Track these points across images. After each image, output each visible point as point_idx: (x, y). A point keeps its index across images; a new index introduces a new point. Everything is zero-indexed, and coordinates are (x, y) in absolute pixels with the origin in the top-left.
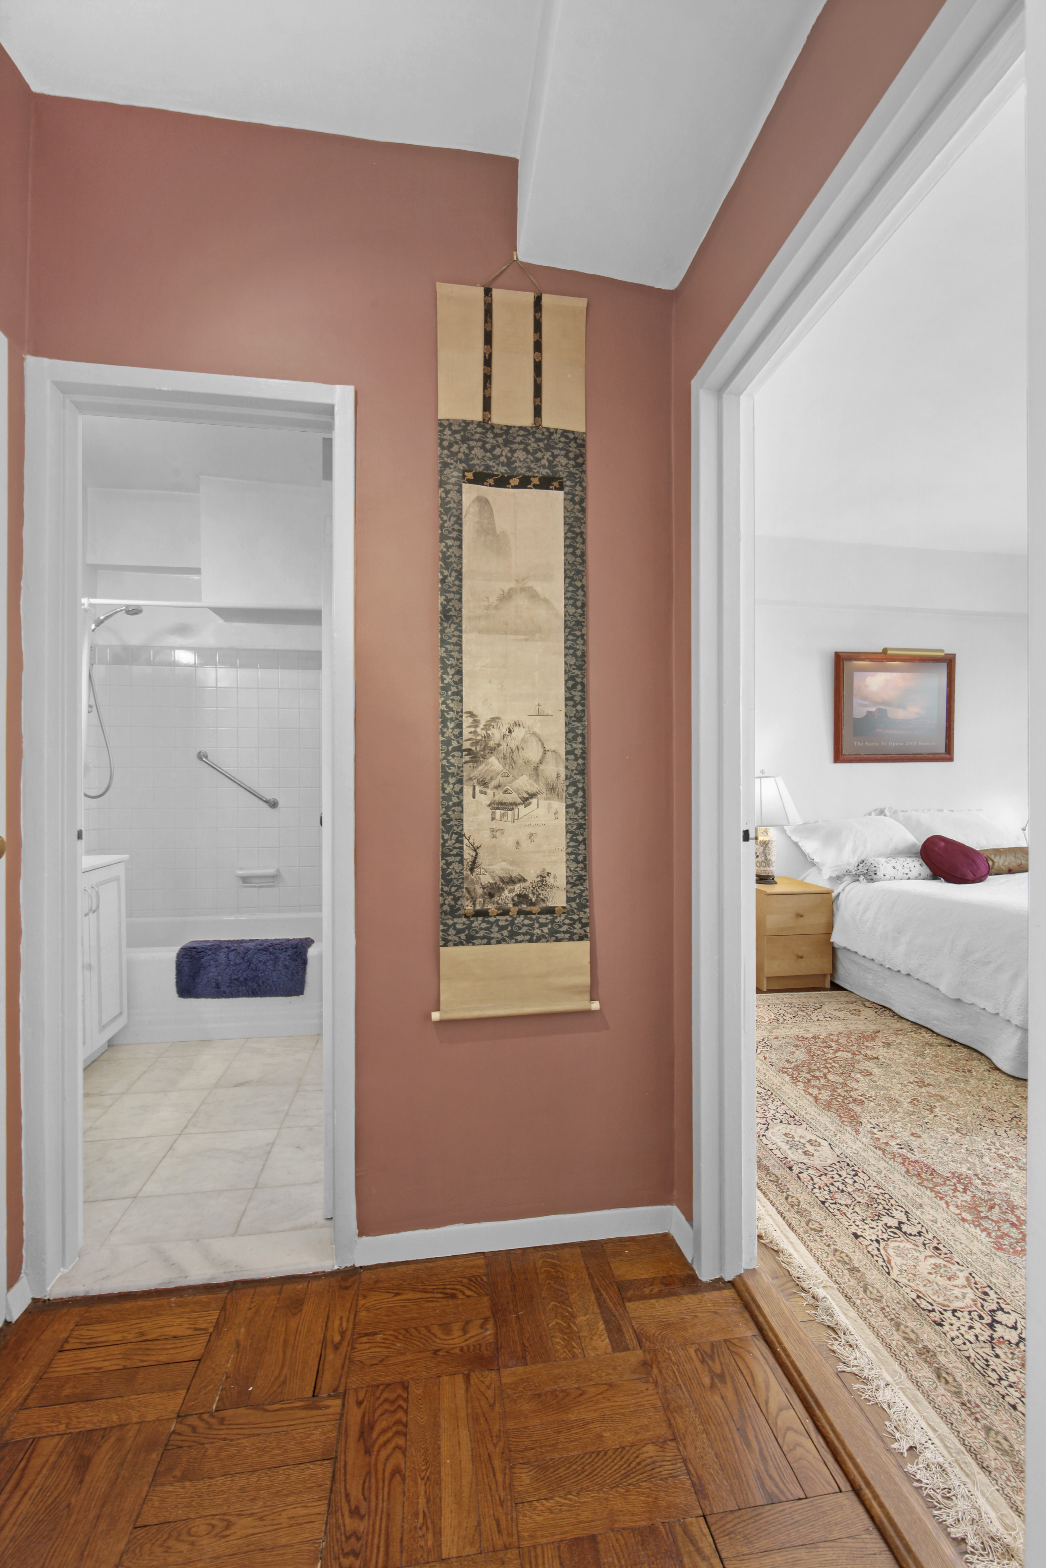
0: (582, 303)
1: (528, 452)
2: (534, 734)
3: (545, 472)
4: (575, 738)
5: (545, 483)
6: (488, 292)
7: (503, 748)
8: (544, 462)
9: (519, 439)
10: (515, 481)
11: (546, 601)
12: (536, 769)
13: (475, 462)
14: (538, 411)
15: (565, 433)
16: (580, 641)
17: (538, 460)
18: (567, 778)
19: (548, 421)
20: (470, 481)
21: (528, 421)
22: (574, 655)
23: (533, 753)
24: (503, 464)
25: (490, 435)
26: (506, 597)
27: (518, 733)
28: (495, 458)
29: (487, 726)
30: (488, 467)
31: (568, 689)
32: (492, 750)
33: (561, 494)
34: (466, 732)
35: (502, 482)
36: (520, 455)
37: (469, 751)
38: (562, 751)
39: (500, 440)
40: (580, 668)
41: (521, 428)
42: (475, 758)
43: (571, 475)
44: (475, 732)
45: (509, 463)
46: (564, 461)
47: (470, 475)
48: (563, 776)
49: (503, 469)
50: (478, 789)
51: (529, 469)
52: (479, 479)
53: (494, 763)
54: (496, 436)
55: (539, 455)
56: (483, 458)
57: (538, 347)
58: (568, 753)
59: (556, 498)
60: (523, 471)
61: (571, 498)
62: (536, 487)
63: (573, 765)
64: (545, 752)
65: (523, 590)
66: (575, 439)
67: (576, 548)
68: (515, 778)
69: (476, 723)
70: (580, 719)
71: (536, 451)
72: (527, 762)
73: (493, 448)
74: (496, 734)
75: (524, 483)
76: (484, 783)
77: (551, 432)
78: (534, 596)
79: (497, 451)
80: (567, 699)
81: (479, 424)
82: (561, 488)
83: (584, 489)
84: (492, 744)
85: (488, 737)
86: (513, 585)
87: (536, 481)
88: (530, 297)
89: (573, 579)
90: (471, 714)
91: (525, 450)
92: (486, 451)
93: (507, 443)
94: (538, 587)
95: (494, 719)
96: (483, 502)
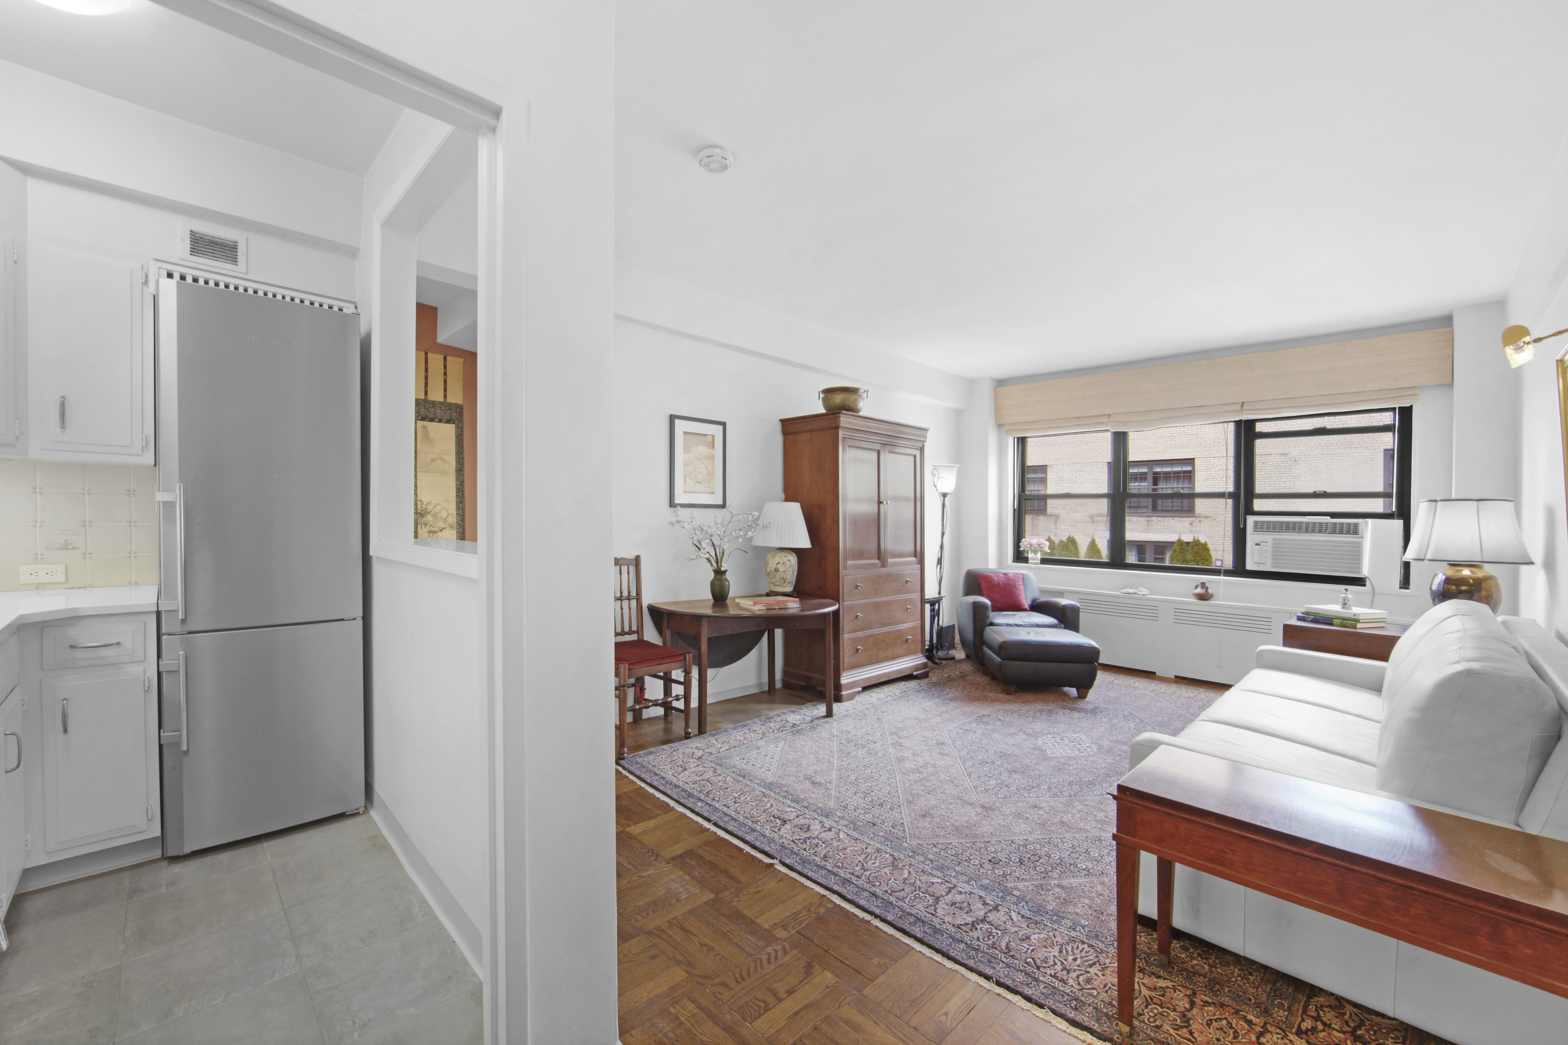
0: (462, 360)
1: (442, 410)
2: (444, 508)
3: (448, 418)
4: (459, 509)
5: (448, 422)
6: (426, 354)
7: (432, 512)
8: (448, 414)
9: (438, 406)
10: (437, 420)
11: (449, 462)
12: (445, 519)
13: (422, 413)
14: (445, 397)
15: (455, 404)
16: (461, 476)
17: (446, 413)
18: (457, 522)
19: (449, 400)
20: (420, 420)
21: (442, 399)
22: (459, 481)
23: (444, 514)
24: (432, 414)
25: (427, 404)
26: (433, 460)
27: (438, 507)
28: (429, 412)
29: (427, 505)
30: (426, 415)
31: (457, 493)
32: (428, 513)
33: (454, 426)
34: (419, 507)
35: (432, 420)
36: (439, 411)
37: (420, 513)
38: (455, 513)
39: (431, 406)
40: (461, 485)
41: (439, 402)
42: (422, 516)
43: (458, 419)
44: (422, 507)
45: (435, 413)
46: (455, 414)
47: (420, 418)
48: (455, 522)
49: (432, 416)
50: (423, 526)
51: (442, 416)
52: (423, 419)
53: (429, 518)
54: (429, 404)
55: (446, 412)
56: (424, 412)
57: (445, 374)
58: (457, 514)
59: (451, 428)
60: (440, 417)
61: (457, 427)
62: (445, 423)
63: (459, 518)
64: (448, 514)
65: (440, 458)
66: (459, 407)
67: (460, 445)
68: (437, 523)
69: (422, 504)
70: (461, 502)
71: (444, 410)
72: (441, 517)
73: (428, 408)
74: (430, 508)
75: (440, 421)
76: (425, 524)
77: (450, 404)
78: (443, 460)
79: (430, 410)
80: (456, 496)
81: (423, 400)
82: (454, 423)
83: (463, 424)
84: (428, 511)
85: (427, 509)
86: (436, 456)
87: (444, 421)
88: (442, 357)
89: (458, 455)
90: (420, 501)
91: (441, 410)
92: (426, 409)
93: (433, 407)
94: (446, 457)
95: (429, 502)
96: (424, 427)
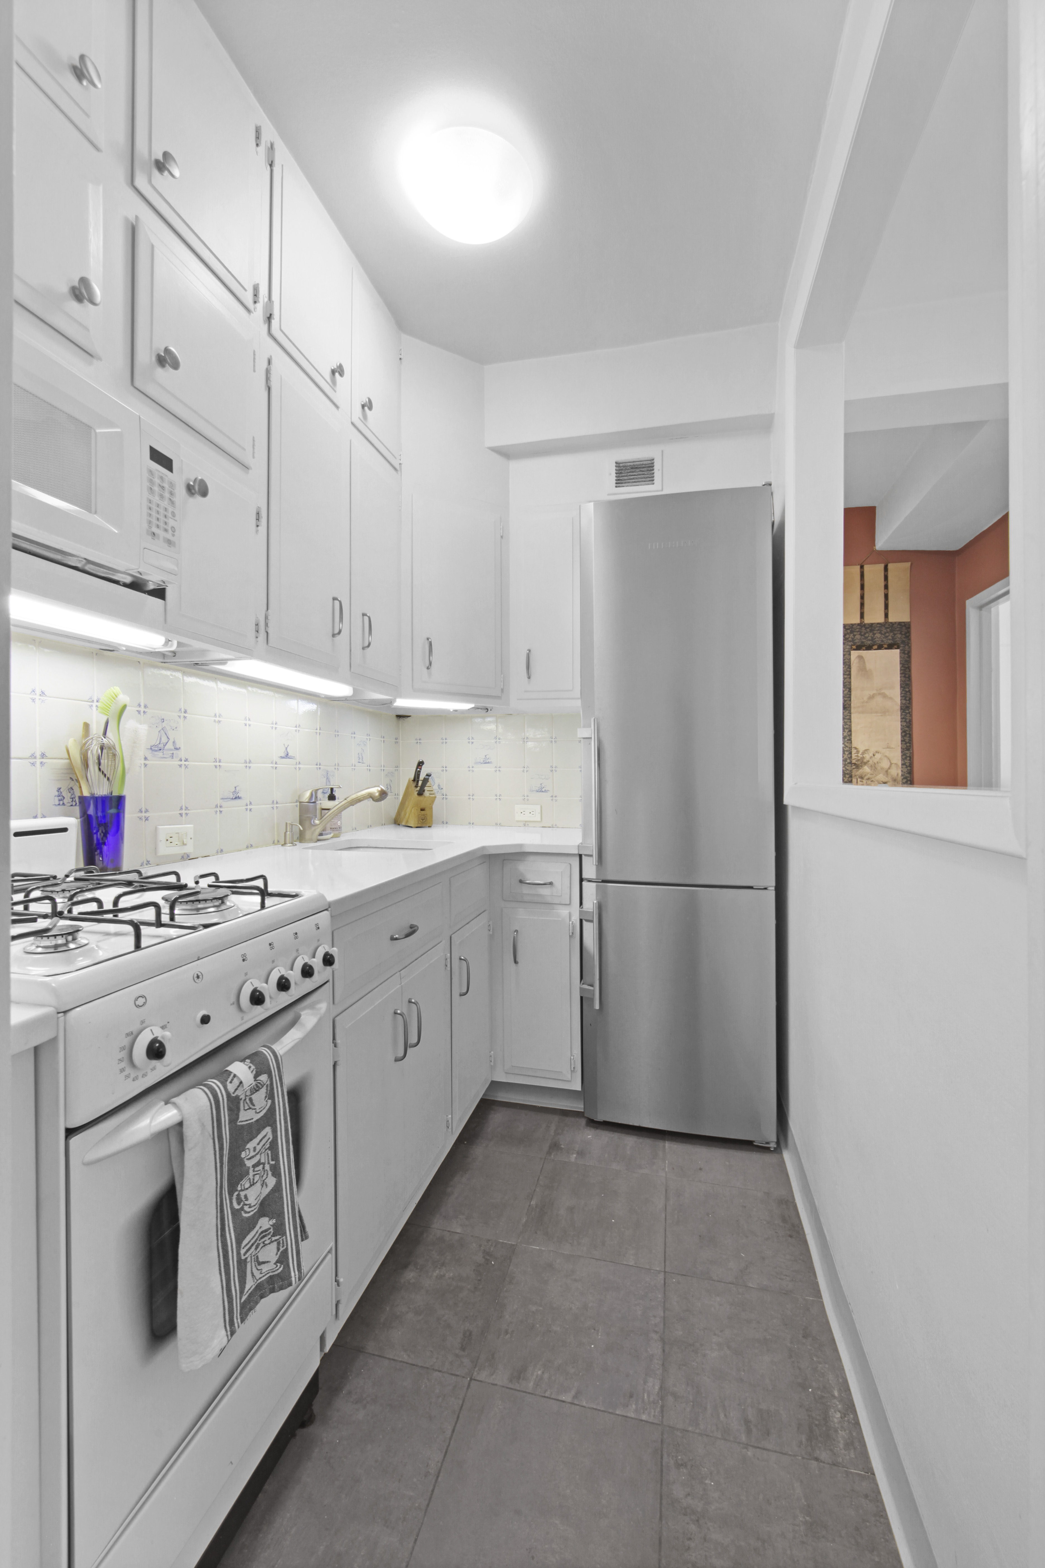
0: (908, 564)
1: (881, 634)
2: (886, 756)
3: (890, 642)
4: (906, 758)
5: (890, 647)
6: (862, 567)
7: (871, 762)
8: (890, 637)
9: (877, 629)
10: (876, 647)
11: (891, 698)
12: (887, 771)
13: (856, 641)
14: (886, 616)
15: (900, 623)
16: (908, 715)
17: (887, 637)
18: (902, 775)
19: (891, 619)
20: (854, 650)
21: (881, 619)
22: (905, 721)
23: (885, 764)
24: (869, 640)
25: (863, 628)
26: (871, 697)
27: (878, 756)
28: (866, 638)
29: (863, 753)
30: (862, 642)
31: (902, 737)
32: (865, 763)
33: (898, 651)
34: (854, 756)
35: (869, 648)
36: (878, 635)
37: (855, 764)
38: (900, 763)
39: (868, 630)
40: (908, 727)
41: (878, 624)
42: (858, 767)
43: (903, 642)
44: (857, 756)
45: (873, 639)
46: (899, 636)
47: (854, 647)
48: (900, 774)
49: (869, 642)
50: (859, 780)
51: (882, 641)
52: (859, 648)
53: (866, 769)
54: (866, 628)
55: (887, 634)
56: (860, 639)
57: (886, 587)
58: (902, 764)
59: (895, 653)
60: (879, 642)
61: (903, 652)
62: (886, 649)
63: (905, 770)
64: (891, 764)
65: (879, 694)
66: (905, 625)
67: (906, 674)
68: (876, 775)
69: (858, 752)
70: (908, 749)
71: (885, 633)
72: (882, 769)
73: (865, 634)
74: (867, 757)
75: (880, 647)
76: (862, 778)
77: (893, 624)
78: (885, 696)
79: (867, 635)
80: (902, 741)
81: (858, 625)
82: (898, 648)
83: (910, 647)
84: (865, 761)
85: (863, 758)
86: (875, 692)
87: (886, 646)
88: (882, 566)
89: (904, 688)
90: (856, 748)
91: (881, 633)
92: (861, 635)
93: (871, 631)
94: (887, 692)
95: (866, 750)
96: (860, 658)
